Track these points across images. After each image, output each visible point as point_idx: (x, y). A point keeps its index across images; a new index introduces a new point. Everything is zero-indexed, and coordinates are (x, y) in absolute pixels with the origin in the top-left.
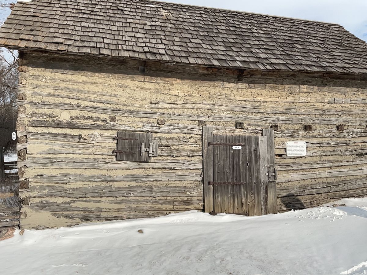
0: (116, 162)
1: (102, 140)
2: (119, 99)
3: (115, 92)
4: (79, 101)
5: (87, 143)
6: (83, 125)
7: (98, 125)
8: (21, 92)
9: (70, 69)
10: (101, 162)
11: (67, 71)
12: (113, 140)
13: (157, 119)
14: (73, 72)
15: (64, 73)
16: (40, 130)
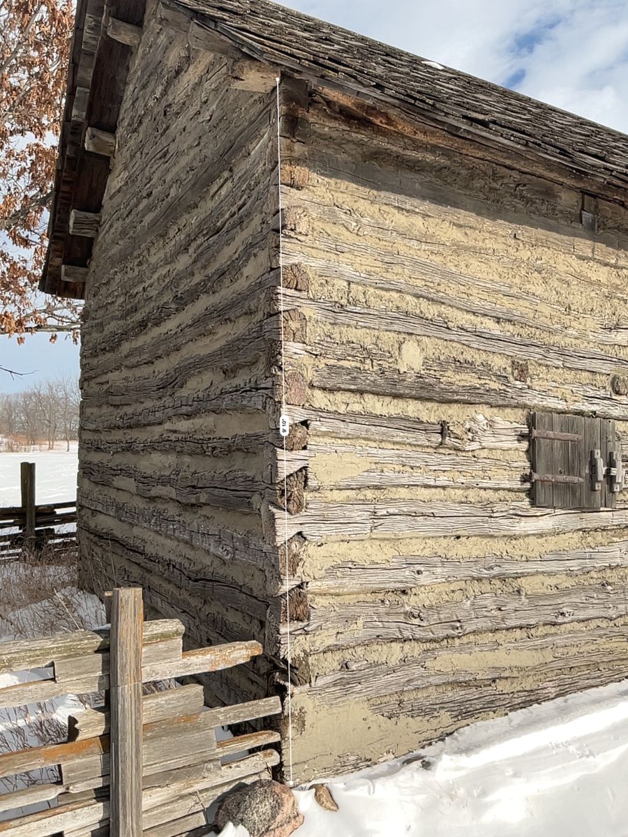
0: (533, 511)
1: (494, 440)
2: (536, 308)
3: (528, 286)
4: (442, 308)
5: (459, 450)
6: (454, 387)
7: (488, 391)
8: (291, 262)
9: (424, 198)
10: (497, 512)
11: (416, 202)
12: (518, 440)
13: (610, 378)
14: (433, 206)
15: (408, 207)
16: (341, 402)
